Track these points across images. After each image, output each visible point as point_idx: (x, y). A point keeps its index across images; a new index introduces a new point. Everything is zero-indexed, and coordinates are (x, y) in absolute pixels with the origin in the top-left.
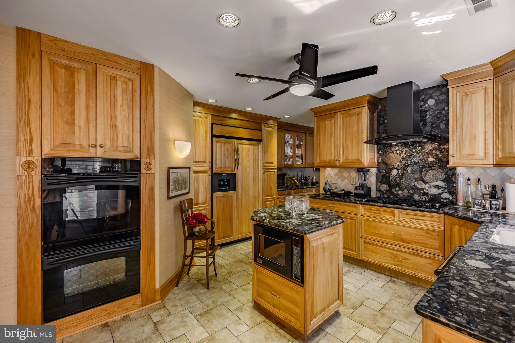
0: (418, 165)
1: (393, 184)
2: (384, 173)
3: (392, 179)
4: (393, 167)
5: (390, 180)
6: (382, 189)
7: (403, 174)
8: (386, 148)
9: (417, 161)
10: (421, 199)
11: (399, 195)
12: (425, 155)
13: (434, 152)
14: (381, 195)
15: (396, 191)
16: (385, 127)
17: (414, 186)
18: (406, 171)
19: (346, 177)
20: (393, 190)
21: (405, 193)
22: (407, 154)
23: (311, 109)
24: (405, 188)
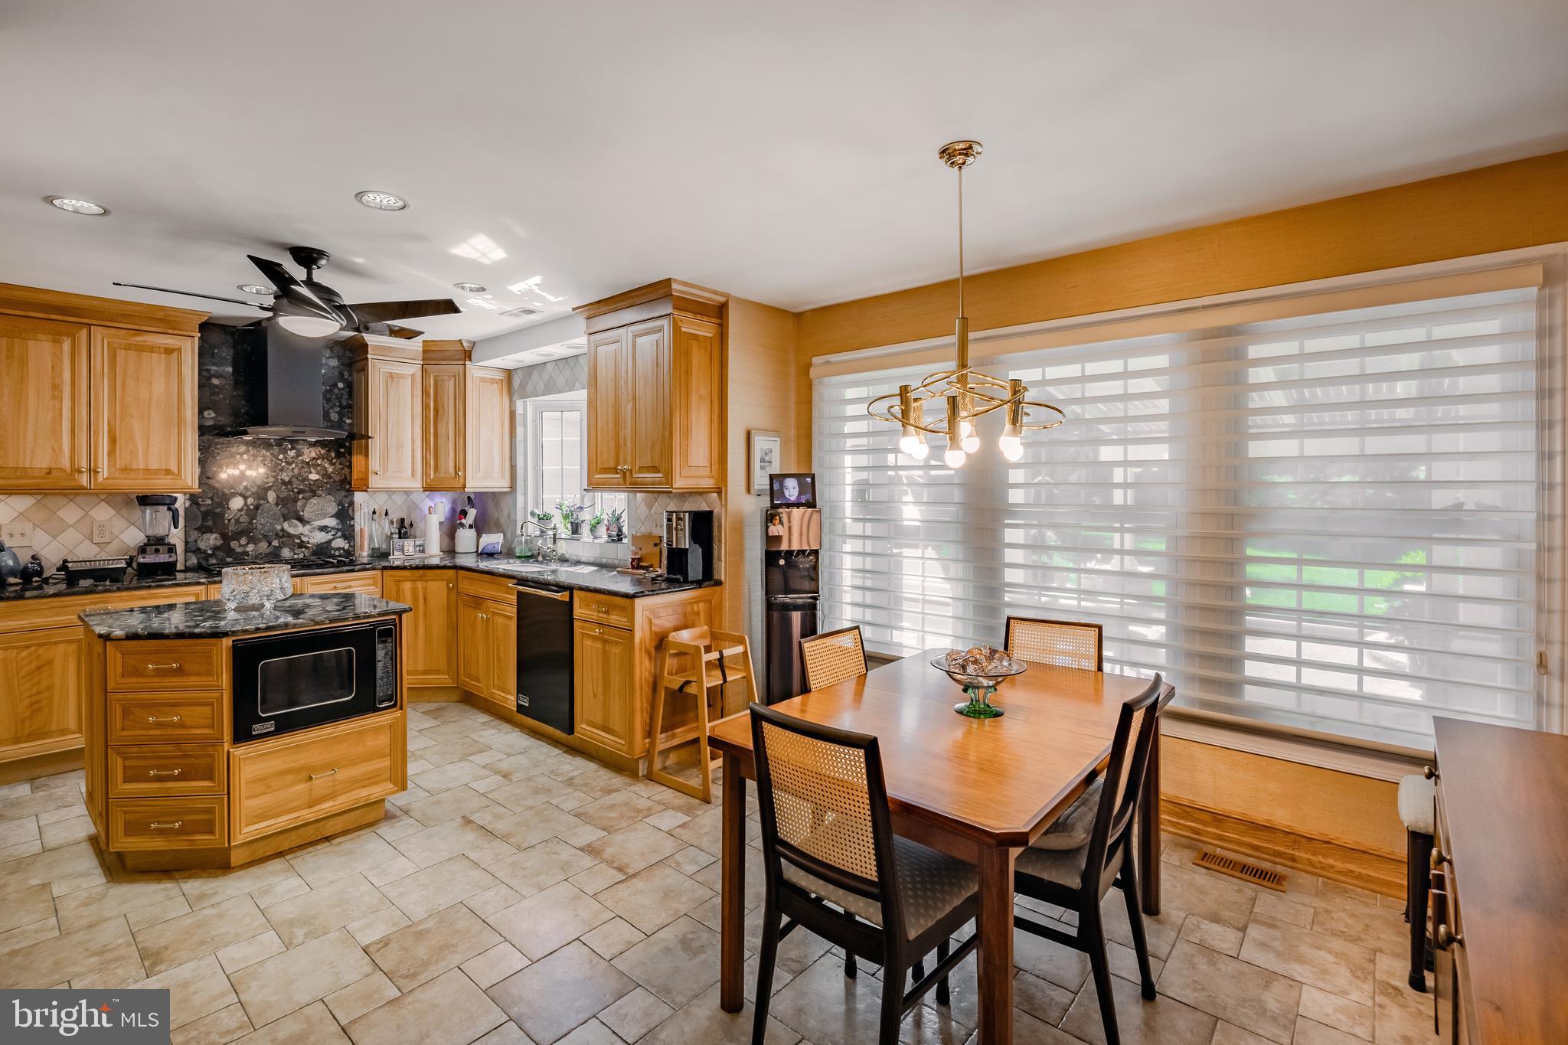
0: (289, 486)
1: (232, 531)
2: (209, 505)
3: (229, 520)
4: (232, 491)
5: (226, 521)
6: (202, 545)
7: (257, 507)
9: (287, 479)
10: (296, 556)
11: (248, 555)
12: (302, 467)
13: (319, 462)
14: (201, 560)
15: (240, 545)
16: (210, 396)
17: (283, 530)
18: (264, 499)
19: (70, 523)
20: (234, 544)
21: (261, 548)
22: (266, 463)
24: (261, 537)
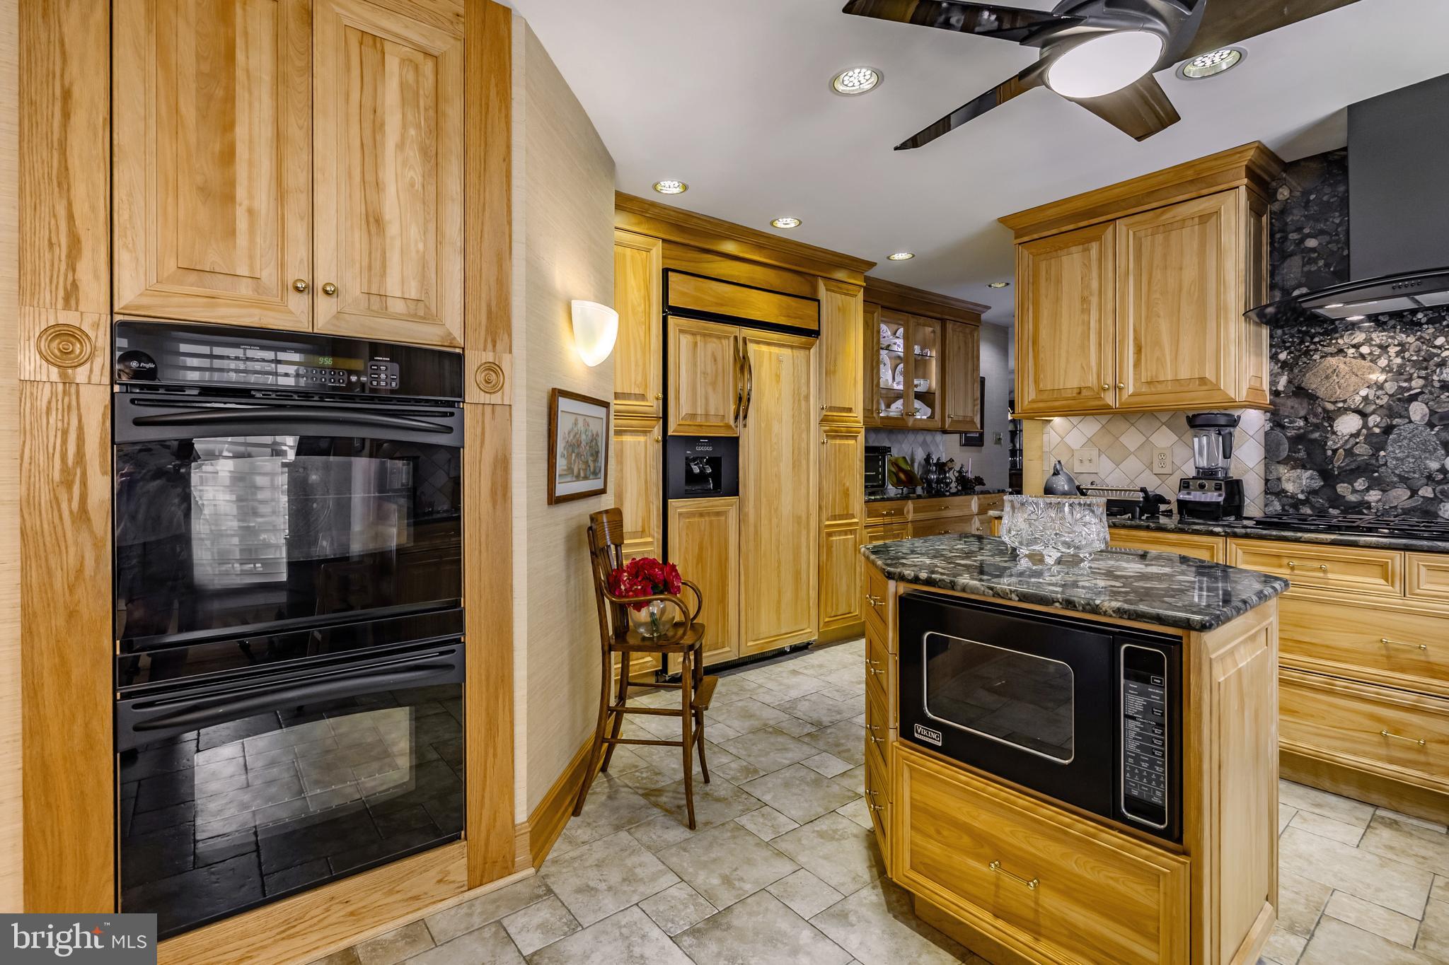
1: (1339, 467)
2: (1300, 428)
3: (1335, 451)
4: (1340, 405)
5: (1329, 453)
6: (1289, 487)
7: (1388, 429)
8: (1308, 339)
11: (1368, 508)
14: (1287, 508)
15: (1354, 491)
16: (1304, 265)
17: (1440, 469)
18: (1401, 417)
19: (1132, 450)
20: (1342, 488)
21: (1397, 498)
22: (1407, 355)
23: (1003, 220)
24: (1396, 479)
